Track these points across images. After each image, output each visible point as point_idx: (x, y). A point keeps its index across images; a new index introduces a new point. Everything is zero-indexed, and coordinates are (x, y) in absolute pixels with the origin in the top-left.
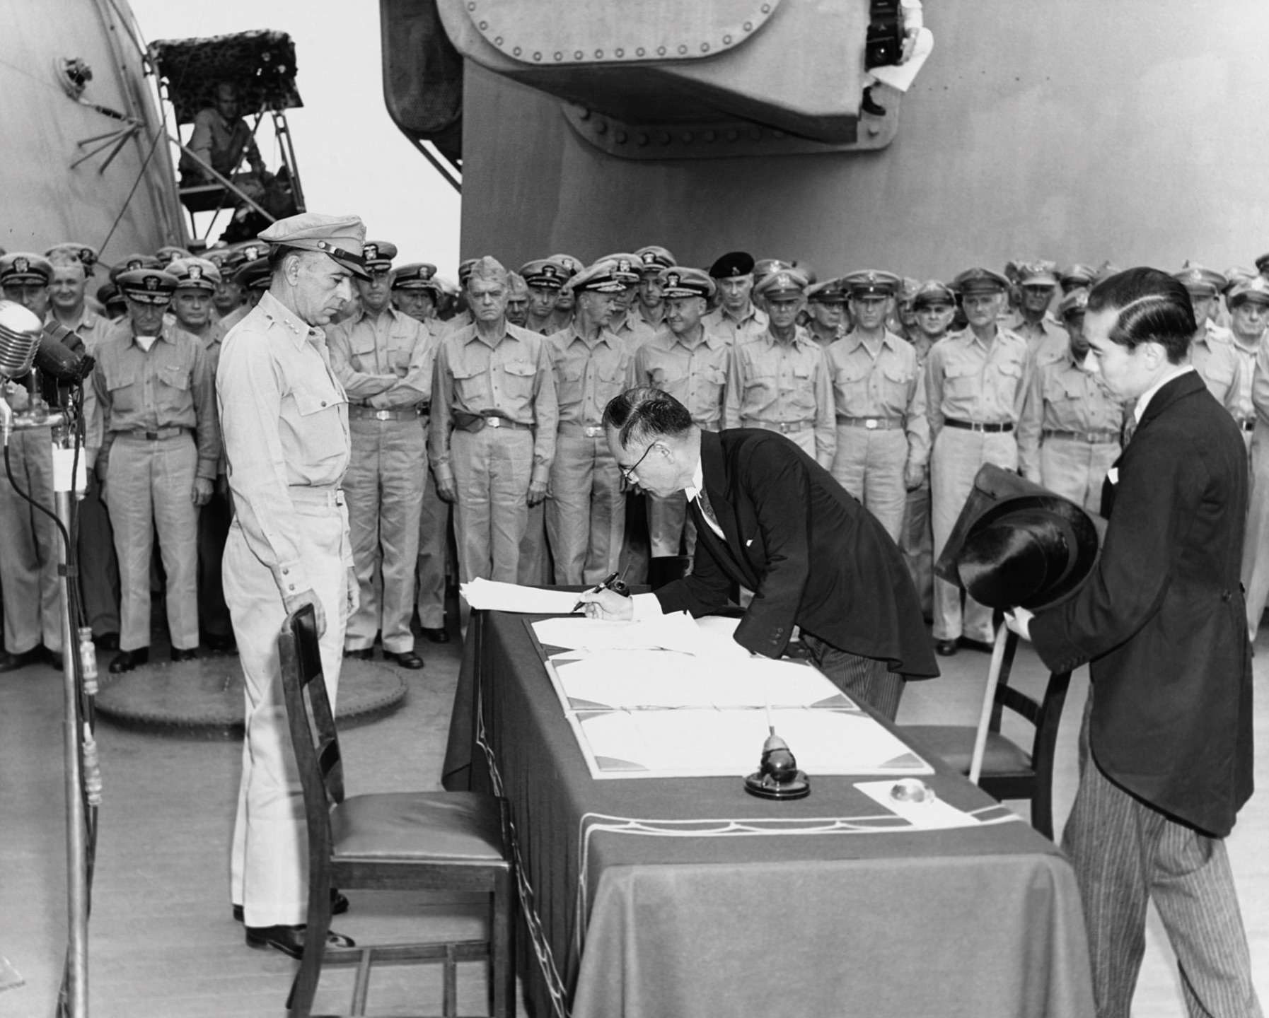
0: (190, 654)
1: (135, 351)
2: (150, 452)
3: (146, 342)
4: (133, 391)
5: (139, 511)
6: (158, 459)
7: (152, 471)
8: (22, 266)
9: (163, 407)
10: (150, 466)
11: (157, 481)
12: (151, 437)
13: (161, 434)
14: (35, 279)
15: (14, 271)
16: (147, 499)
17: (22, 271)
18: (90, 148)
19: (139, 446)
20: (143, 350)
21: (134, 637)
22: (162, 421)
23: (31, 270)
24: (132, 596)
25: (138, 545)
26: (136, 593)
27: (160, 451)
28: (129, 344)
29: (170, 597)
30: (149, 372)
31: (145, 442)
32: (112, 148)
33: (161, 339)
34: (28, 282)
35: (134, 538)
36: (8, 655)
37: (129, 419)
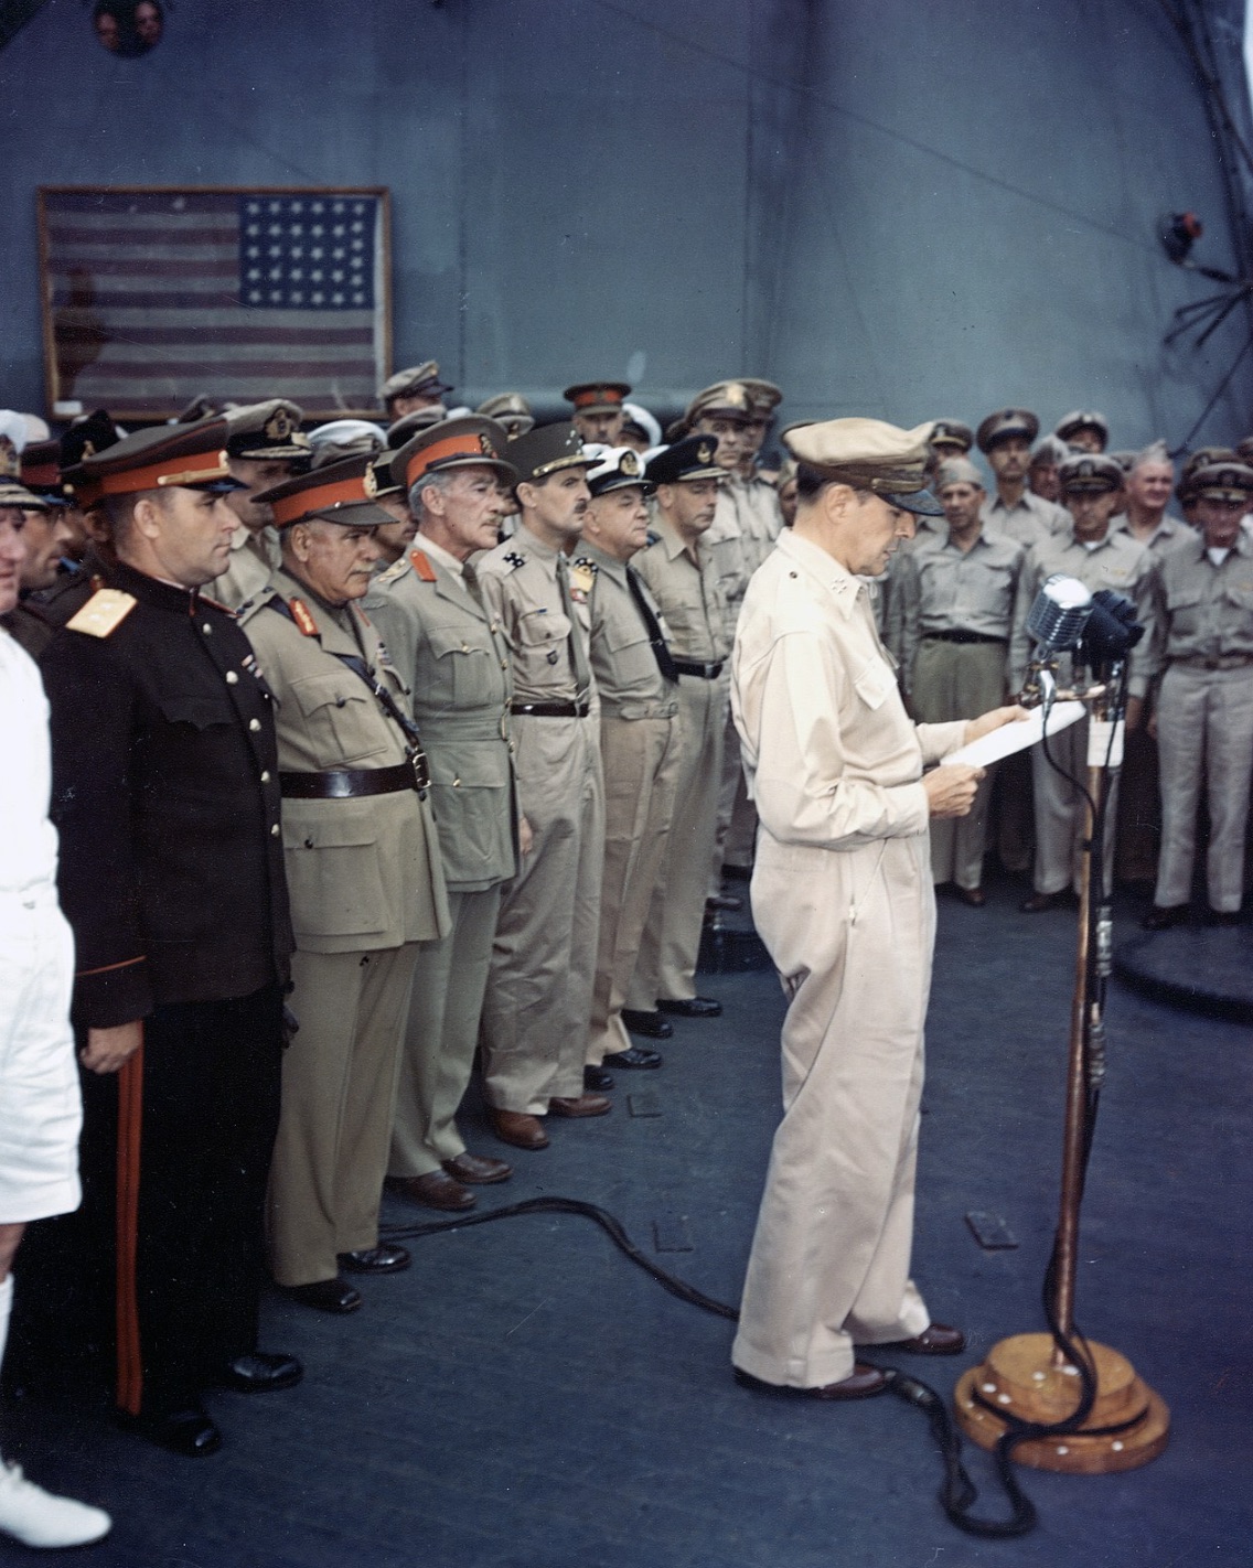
0: (1229, 918)
1: (1203, 566)
2: (1208, 683)
3: (1218, 555)
4: (1197, 611)
5: (1187, 750)
6: (1217, 692)
7: (1208, 705)
8: (1088, 470)
9: (1231, 631)
10: (1207, 699)
11: (1214, 716)
12: (1211, 666)
13: (1224, 663)
14: (1097, 484)
15: (1076, 475)
16: (1198, 736)
17: (1085, 476)
18: (1189, 316)
19: (1198, 675)
20: (1212, 565)
21: (1169, 892)
22: (1225, 647)
23: (1096, 474)
24: (1172, 846)
25: (1183, 787)
26: (1176, 842)
27: (1220, 682)
28: (1198, 557)
29: (1214, 850)
30: (1218, 591)
31: (1203, 672)
32: (1211, 319)
33: (1234, 553)
34: (1091, 487)
35: (1181, 779)
36: (1038, 895)
37: (1187, 643)
